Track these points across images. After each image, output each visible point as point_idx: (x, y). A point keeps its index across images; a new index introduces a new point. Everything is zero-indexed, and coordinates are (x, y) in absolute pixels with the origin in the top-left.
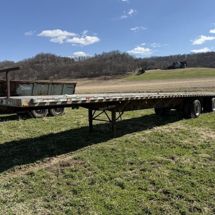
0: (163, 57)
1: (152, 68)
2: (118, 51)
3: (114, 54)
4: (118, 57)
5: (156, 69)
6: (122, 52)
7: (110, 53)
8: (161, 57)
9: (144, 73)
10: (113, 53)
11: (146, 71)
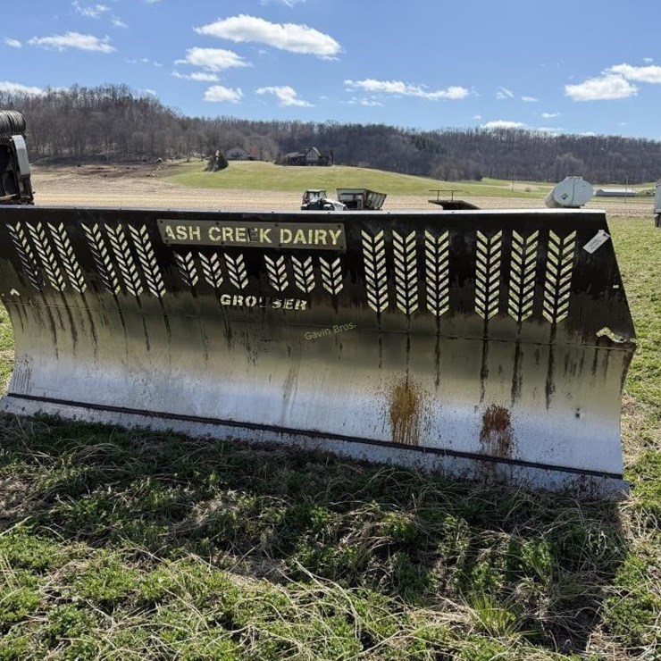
0: (253, 123)
2: (123, 88)
3: (114, 95)
4: (128, 108)
5: (251, 159)
8: (246, 122)
9: (227, 169)
10: (108, 90)
11: (231, 163)
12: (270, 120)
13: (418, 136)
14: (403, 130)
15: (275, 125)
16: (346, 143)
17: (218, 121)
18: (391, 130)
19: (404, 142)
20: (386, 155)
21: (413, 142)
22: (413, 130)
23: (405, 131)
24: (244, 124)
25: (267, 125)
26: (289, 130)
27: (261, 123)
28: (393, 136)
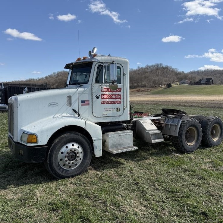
1: (185, 83)
2: (161, 64)
3: (157, 67)
6: (165, 65)
7: (152, 66)
9: (170, 88)
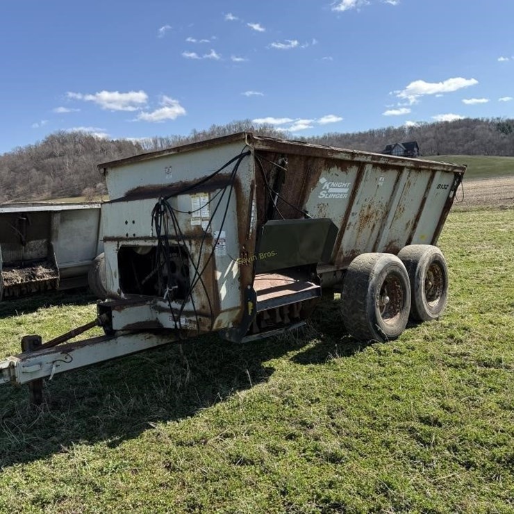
2: (248, 122)
3: (240, 129)
6: (259, 124)
7: (229, 127)
10: (236, 126)
12: (367, 130)
13: (503, 124)
14: (488, 120)
15: (372, 133)
16: (434, 138)
17: (325, 138)
18: (476, 121)
19: (490, 130)
20: (472, 143)
21: (498, 129)
22: (498, 119)
23: (490, 121)
24: (346, 136)
25: (365, 135)
26: (384, 135)
27: (360, 133)
28: (479, 126)
